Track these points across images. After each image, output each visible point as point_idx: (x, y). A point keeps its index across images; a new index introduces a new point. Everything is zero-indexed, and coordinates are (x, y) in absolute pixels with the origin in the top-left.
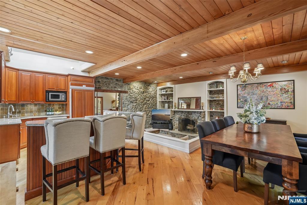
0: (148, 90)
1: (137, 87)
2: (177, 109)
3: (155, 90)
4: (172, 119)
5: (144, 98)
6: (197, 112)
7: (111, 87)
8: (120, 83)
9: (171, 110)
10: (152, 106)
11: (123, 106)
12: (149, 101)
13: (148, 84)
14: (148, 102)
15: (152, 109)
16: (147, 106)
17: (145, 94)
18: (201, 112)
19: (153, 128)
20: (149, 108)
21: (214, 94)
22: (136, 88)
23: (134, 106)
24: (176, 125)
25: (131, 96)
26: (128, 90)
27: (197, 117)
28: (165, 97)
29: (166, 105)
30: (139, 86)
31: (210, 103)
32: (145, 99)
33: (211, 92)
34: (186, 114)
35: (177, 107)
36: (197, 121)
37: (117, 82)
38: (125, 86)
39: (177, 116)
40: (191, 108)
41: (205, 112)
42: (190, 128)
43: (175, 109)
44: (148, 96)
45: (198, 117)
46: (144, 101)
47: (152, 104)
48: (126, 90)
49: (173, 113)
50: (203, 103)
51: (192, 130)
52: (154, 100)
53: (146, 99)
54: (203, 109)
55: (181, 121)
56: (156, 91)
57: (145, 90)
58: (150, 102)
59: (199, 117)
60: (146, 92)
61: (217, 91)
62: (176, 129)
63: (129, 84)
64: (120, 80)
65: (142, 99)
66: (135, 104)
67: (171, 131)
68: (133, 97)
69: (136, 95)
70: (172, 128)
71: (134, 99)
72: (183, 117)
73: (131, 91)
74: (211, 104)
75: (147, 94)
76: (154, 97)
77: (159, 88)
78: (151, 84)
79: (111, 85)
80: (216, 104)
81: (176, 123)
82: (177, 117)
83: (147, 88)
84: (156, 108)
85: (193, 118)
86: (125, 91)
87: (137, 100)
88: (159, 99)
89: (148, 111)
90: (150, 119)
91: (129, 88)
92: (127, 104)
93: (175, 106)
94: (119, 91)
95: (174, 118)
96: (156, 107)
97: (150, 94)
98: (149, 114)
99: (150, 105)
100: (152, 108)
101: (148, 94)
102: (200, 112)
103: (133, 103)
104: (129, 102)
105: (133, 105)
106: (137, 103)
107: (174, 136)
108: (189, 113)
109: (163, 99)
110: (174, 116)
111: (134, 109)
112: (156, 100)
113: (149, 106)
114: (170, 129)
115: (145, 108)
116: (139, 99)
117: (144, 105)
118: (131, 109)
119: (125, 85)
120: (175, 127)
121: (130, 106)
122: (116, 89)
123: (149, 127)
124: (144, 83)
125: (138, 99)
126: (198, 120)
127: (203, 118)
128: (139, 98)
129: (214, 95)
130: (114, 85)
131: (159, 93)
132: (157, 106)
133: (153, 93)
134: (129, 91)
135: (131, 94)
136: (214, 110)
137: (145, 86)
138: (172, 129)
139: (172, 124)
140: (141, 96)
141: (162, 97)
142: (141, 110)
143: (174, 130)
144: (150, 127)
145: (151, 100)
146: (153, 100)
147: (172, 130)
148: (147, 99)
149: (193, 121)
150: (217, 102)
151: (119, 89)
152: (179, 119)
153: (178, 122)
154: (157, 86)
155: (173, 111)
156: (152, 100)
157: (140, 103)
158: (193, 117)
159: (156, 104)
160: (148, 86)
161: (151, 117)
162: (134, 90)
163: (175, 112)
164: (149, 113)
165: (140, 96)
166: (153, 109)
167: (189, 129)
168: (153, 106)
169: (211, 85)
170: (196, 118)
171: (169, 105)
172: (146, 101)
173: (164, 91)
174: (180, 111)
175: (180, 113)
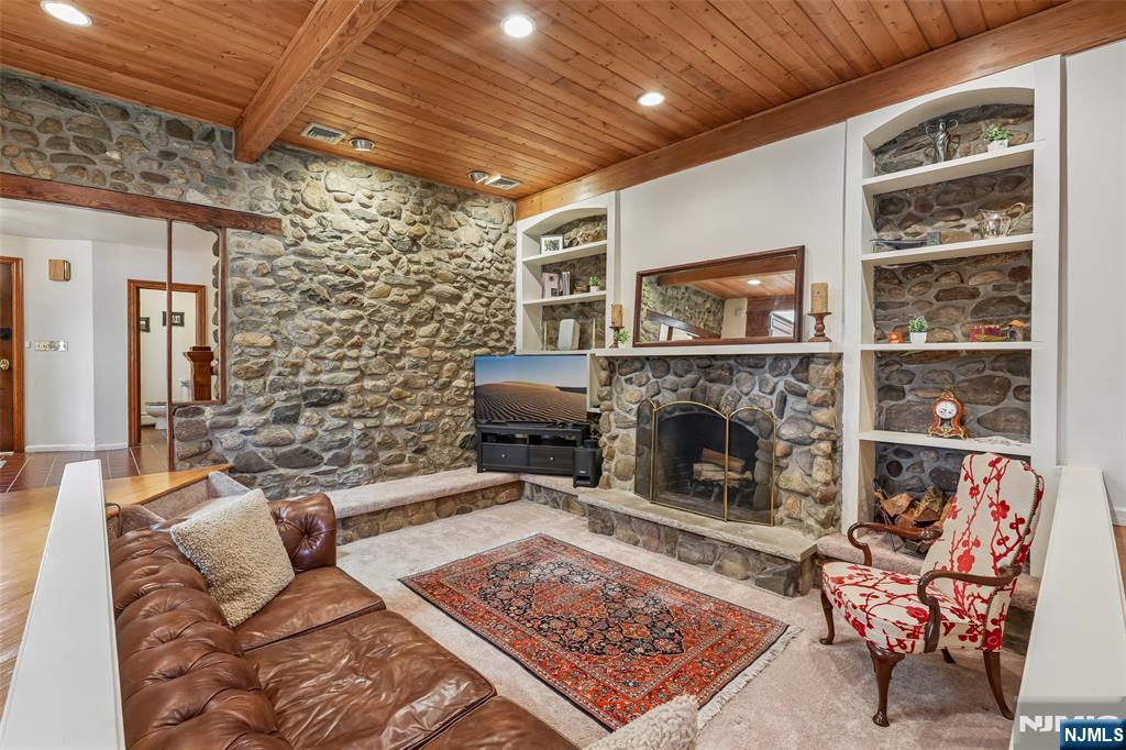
0: (451, 237)
1: (366, 201)
2: (626, 349)
3: (503, 241)
4: (597, 410)
5: (420, 282)
6: (777, 357)
7: (109, 169)
8: (205, 156)
9: (593, 355)
10: (480, 331)
11: (232, 317)
12: (455, 299)
13: (452, 199)
14: (448, 308)
15: (478, 351)
16: (444, 333)
17: (425, 256)
18: (807, 359)
19: (480, 471)
20: (457, 347)
21: (918, 220)
22: (353, 207)
23: (336, 325)
24: (618, 456)
25: (305, 254)
26: (285, 212)
27: (774, 398)
28: (560, 277)
29: (568, 327)
30: (379, 196)
31: (877, 289)
32: (426, 285)
33: (885, 208)
34: (690, 376)
35: (631, 334)
36: (771, 432)
37: (175, 144)
38: (249, 184)
39: (631, 394)
40: (724, 336)
41: (840, 357)
42: (719, 476)
43: (616, 345)
44: (448, 268)
45: (783, 401)
46: (415, 298)
47: (475, 321)
48: (268, 207)
49: (604, 374)
50: (825, 287)
51: (733, 493)
52: (491, 299)
53: (432, 285)
54: (820, 335)
55: (650, 427)
56: (509, 245)
57: (428, 228)
58: (465, 310)
59: (791, 399)
60: (431, 245)
61: (946, 192)
62: (625, 478)
63: (288, 177)
64: (209, 136)
65: (404, 286)
66: (346, 313)
67: (586, 495)
68: (330, 261)
69: (350, 253)
70: (598, 472)
71: (334, 279)
72: (667, 399)
73: (310, 222)
74: (885, 298)
75: (443, 254)
76: (494, 282)
77: (524, 225)
78: (467, 197)
79: (115, 156)
80: (934, 291)
81: (621, 442)
82: (626, 397)
83: (438, 217)
84: (504, 348)
85: (743, 405)
86: (259, 219)
87: (359, 288)
88: (527, 293)
89: (446, 360)
90: (460, 412)
91: (294, 200)
92: (275, 310)
93: (617, 329)
94: (194, 206)
95: (612, 410)
96: (510, 342)
97: (462, 260)
98: (459, 383)
99: (467, 326)
100: (477, 346)
101: (452, 256)
102: (794, 364)
103: (323, 302)
104: (296, 295)
105: (330, 321)
106: (361, 307)
107: (608, 530)
108: (714, 374)
109: (548, 292)
110: (610, 394)
111: (339, 346)
112: (507, 300)
113: (452, 332)
114: (580, 480)
115: (430, 346)
116: (380, 285)
117: (416, 322)
118: (306, 341)
119: (252, 175)
120: (613, 464)
121: (299, 320)
122: (168, 193)
123: (455, 460)
124: (417, 182)
125: (367, 278)
126: (778, 422)
127: (822, 404)
128: (376, 279)
129: (916, 228)
130: (146, 158)
131: (523, 254)
132: (513, 334)
133: (489, 256)
134: (294, 224)
135: (307, 245)
136: (918, 342)
137: (429, 202)
138: (594, 478)
139: (596, 445)
140: (395, 262)
141: (540, 280)
142: (397, 351)
143: (608, 485)
144: (462, 462)
145: (468, 296)
146: (484, 301)
147: (595, 484)
148: (438, 287)
149: (737, 428)
150: (946, 282)
151: (194, 197)
152: (639, 413)
153: (633, 433)
154: (516, 215)
155: (605, 364)
156: (477, 296)
157: (388, 312)
158: (745, 398)
159: (507, 323)
160: (453, 207)
161: (471, 402)
162: (337, 217)
163: (614, 366)
164: (455, 375)
165: (384, 261)
166: (484, 350)
167: (710, 484)
168: (487, 332)
169: (887, 151)
170: (769, 403)
171: (582, 325)
172: (432, 302)
173: (555, 245)
174: (647, 358)
175: (650, 375)
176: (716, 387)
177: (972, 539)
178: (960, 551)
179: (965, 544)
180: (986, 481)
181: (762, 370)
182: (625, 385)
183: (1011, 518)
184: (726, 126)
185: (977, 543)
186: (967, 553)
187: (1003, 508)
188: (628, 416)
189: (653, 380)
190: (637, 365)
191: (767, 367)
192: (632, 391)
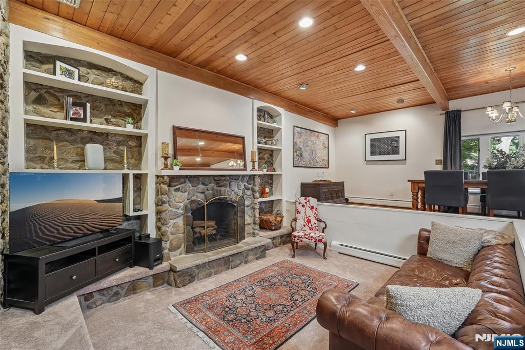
18: (251, 176)
27: (242, 191)
50: (255, 153)
54: (255, 169)
59: (246, 191)
81: (174, 228)
93: (166, 159)
102: (247, 178)
152: (184, 208)
153: (181, 220)
170: (241, 194)
174: (187, 176)
175: (190, 185)
176: (223, 189)
177: (308, 216)
178: (306, 219)
179: (306, 218)
180: (306, 203)
181: (238, 181)
182: (174, 193)
183: (315, 209)
184: (220, 75)
185: (310, 216)
186: (308, 219)
187: (312, 207)
188: (178, 211)
189: (192, 188)
190: (183, 180)
191: (240, 180)
192: (178, 196)
